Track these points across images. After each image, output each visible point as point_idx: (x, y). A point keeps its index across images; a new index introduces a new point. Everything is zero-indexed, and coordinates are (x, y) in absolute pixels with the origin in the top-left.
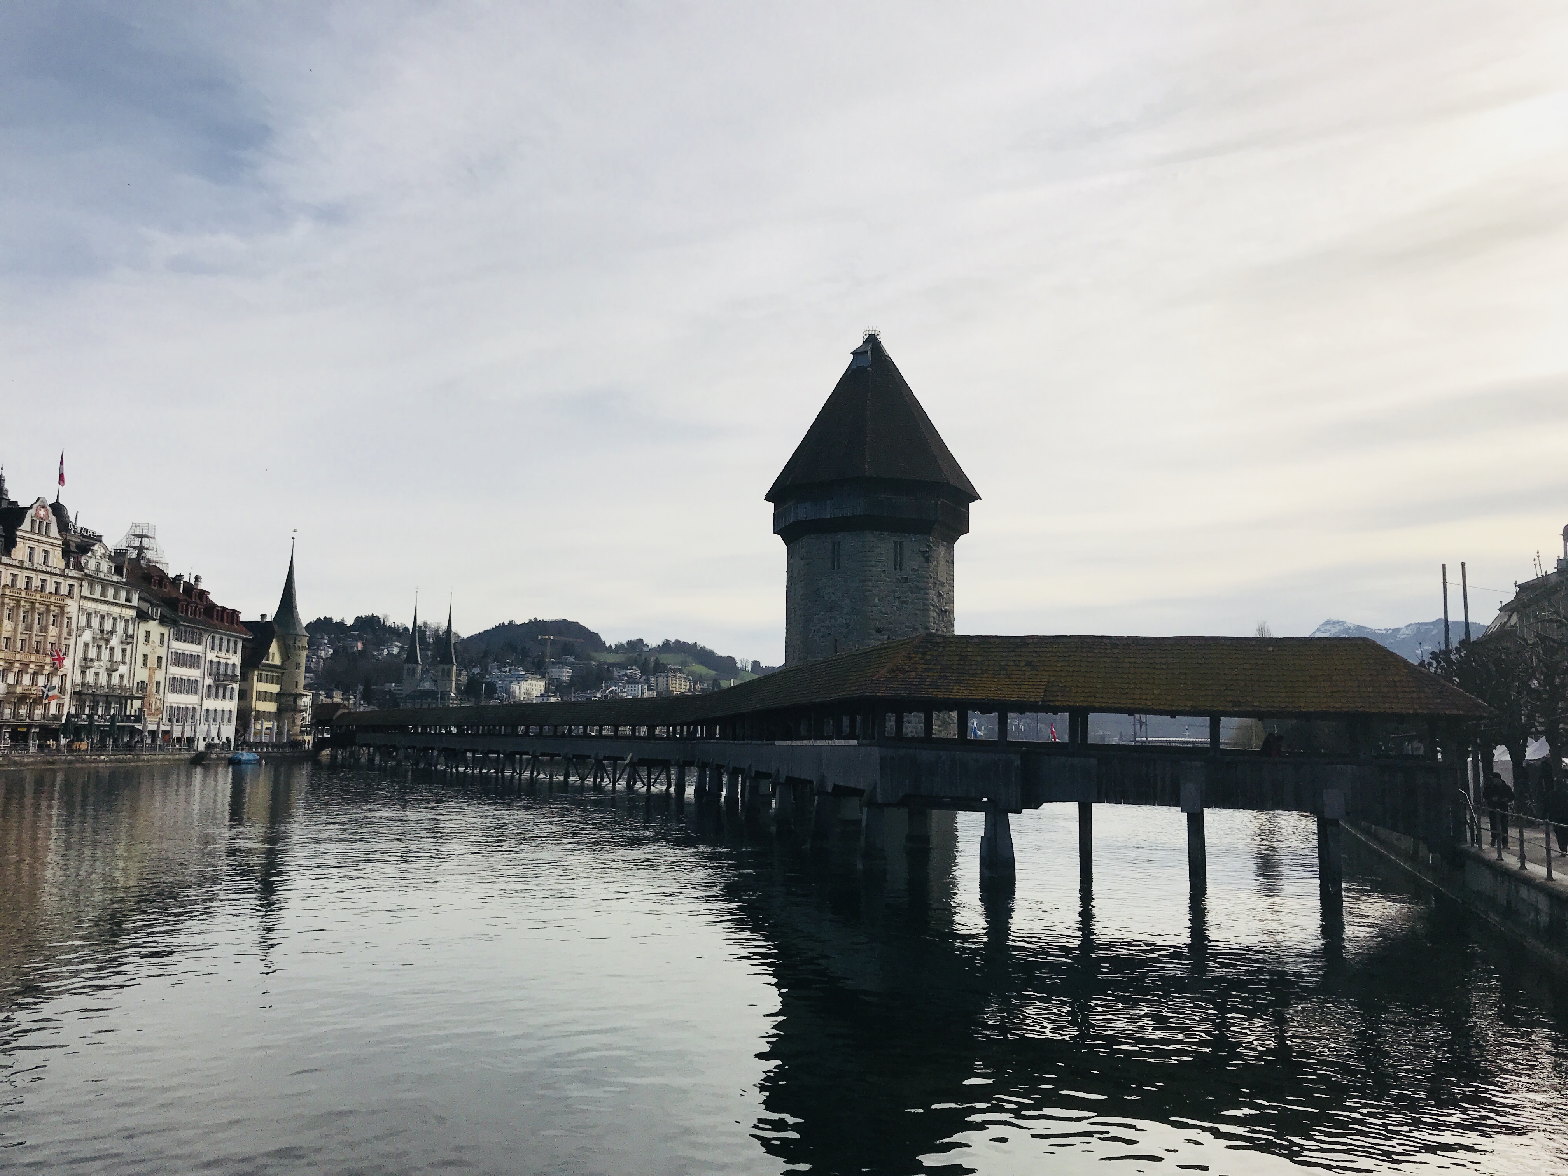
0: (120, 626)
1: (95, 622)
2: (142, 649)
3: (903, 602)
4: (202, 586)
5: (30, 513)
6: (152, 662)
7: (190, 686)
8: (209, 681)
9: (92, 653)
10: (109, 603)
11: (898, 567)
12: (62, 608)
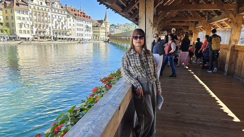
0: (63, 18)
1: (57, 17)
2: (69, 23)
6: (72, 25)
7: (81, 30)
8: (85, 29)
9: (57, 23)
10: (60, 14)
12: (47, 14)
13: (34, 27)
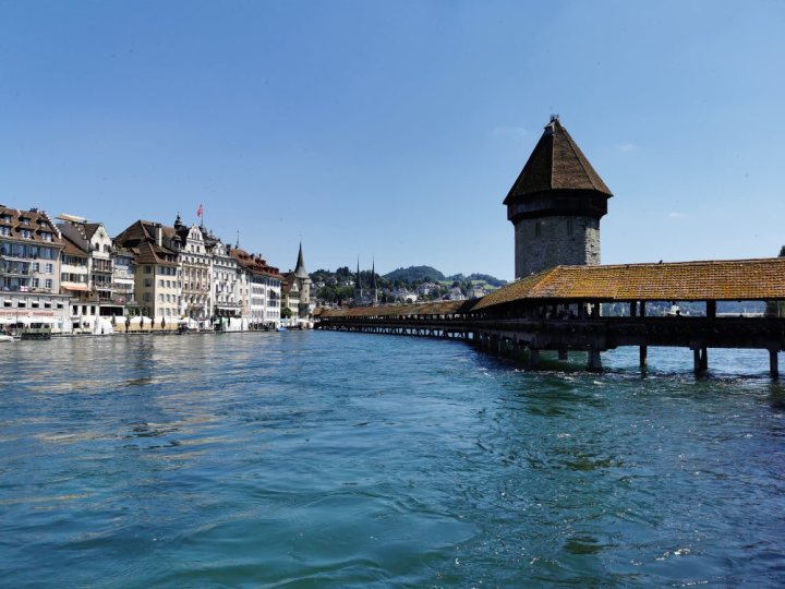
0: (230, 277)
1: (220, 275)
2: (239, 287)
3: (573, 251)
4: (262, 259)
5: (191, 231)
6: (244, 292)
7: (260, 302)
8: (268, 299)
9: (220, 289)
10: (225, 268)
11: (570, 233)
12: (206, 270)
13: (183, 301)
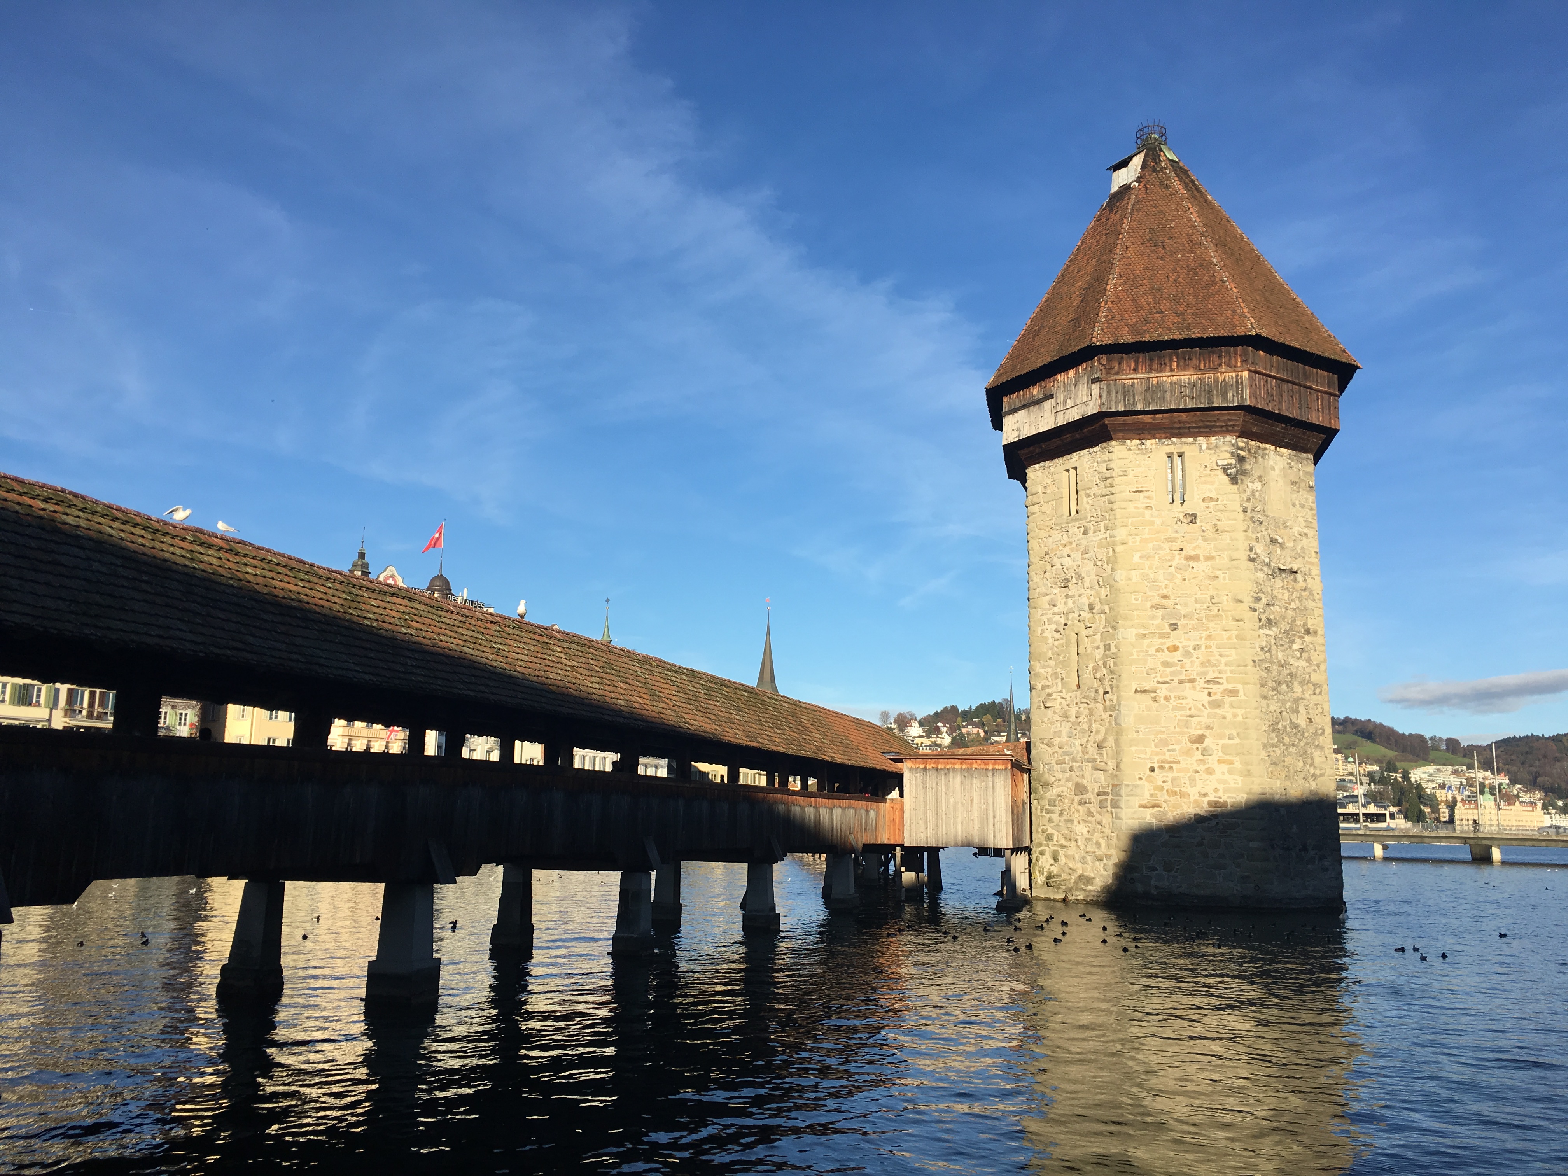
3: (1189, 558)
11: (1178, 497)
